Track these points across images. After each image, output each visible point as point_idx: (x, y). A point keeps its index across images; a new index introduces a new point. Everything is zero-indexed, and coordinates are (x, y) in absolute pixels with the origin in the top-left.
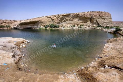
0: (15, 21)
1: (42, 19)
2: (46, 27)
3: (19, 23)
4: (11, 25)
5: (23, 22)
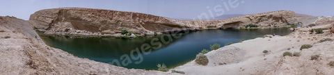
1: (243, 20)
2: (246, 27)
3: (223, 23)
4: (217, 26)
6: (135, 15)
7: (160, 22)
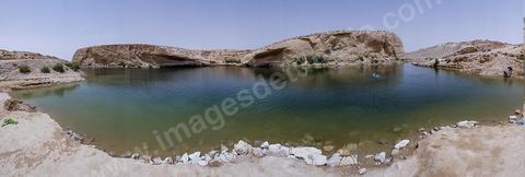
0: (249, 51)
1: (293, 44)
2: (299, 63)
3: (254, 54)
4: (242, 60)
5: (258, 52)
6: (131, 47)
7: (155, 52)
